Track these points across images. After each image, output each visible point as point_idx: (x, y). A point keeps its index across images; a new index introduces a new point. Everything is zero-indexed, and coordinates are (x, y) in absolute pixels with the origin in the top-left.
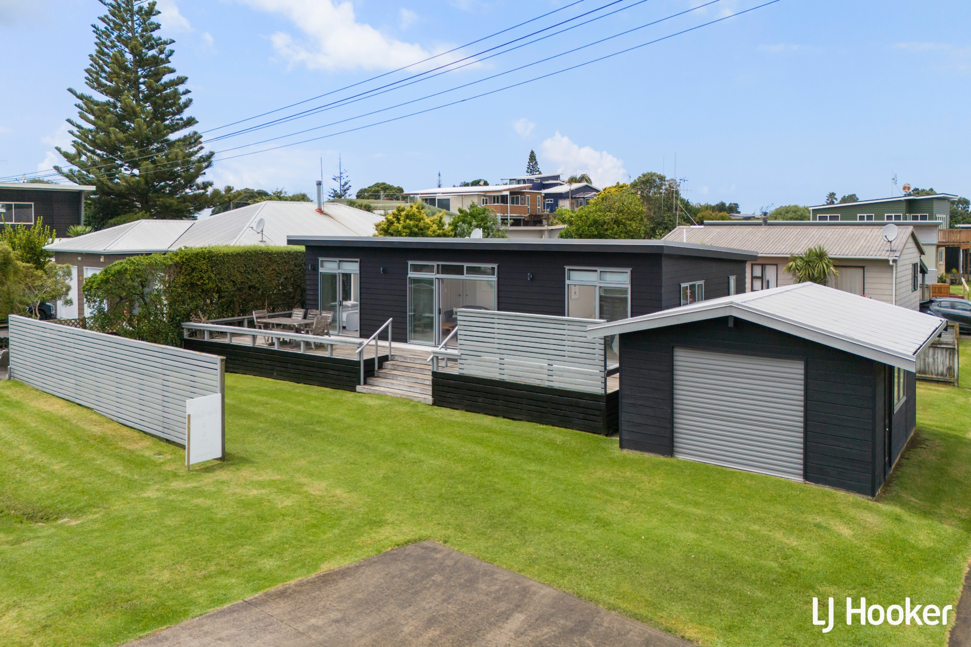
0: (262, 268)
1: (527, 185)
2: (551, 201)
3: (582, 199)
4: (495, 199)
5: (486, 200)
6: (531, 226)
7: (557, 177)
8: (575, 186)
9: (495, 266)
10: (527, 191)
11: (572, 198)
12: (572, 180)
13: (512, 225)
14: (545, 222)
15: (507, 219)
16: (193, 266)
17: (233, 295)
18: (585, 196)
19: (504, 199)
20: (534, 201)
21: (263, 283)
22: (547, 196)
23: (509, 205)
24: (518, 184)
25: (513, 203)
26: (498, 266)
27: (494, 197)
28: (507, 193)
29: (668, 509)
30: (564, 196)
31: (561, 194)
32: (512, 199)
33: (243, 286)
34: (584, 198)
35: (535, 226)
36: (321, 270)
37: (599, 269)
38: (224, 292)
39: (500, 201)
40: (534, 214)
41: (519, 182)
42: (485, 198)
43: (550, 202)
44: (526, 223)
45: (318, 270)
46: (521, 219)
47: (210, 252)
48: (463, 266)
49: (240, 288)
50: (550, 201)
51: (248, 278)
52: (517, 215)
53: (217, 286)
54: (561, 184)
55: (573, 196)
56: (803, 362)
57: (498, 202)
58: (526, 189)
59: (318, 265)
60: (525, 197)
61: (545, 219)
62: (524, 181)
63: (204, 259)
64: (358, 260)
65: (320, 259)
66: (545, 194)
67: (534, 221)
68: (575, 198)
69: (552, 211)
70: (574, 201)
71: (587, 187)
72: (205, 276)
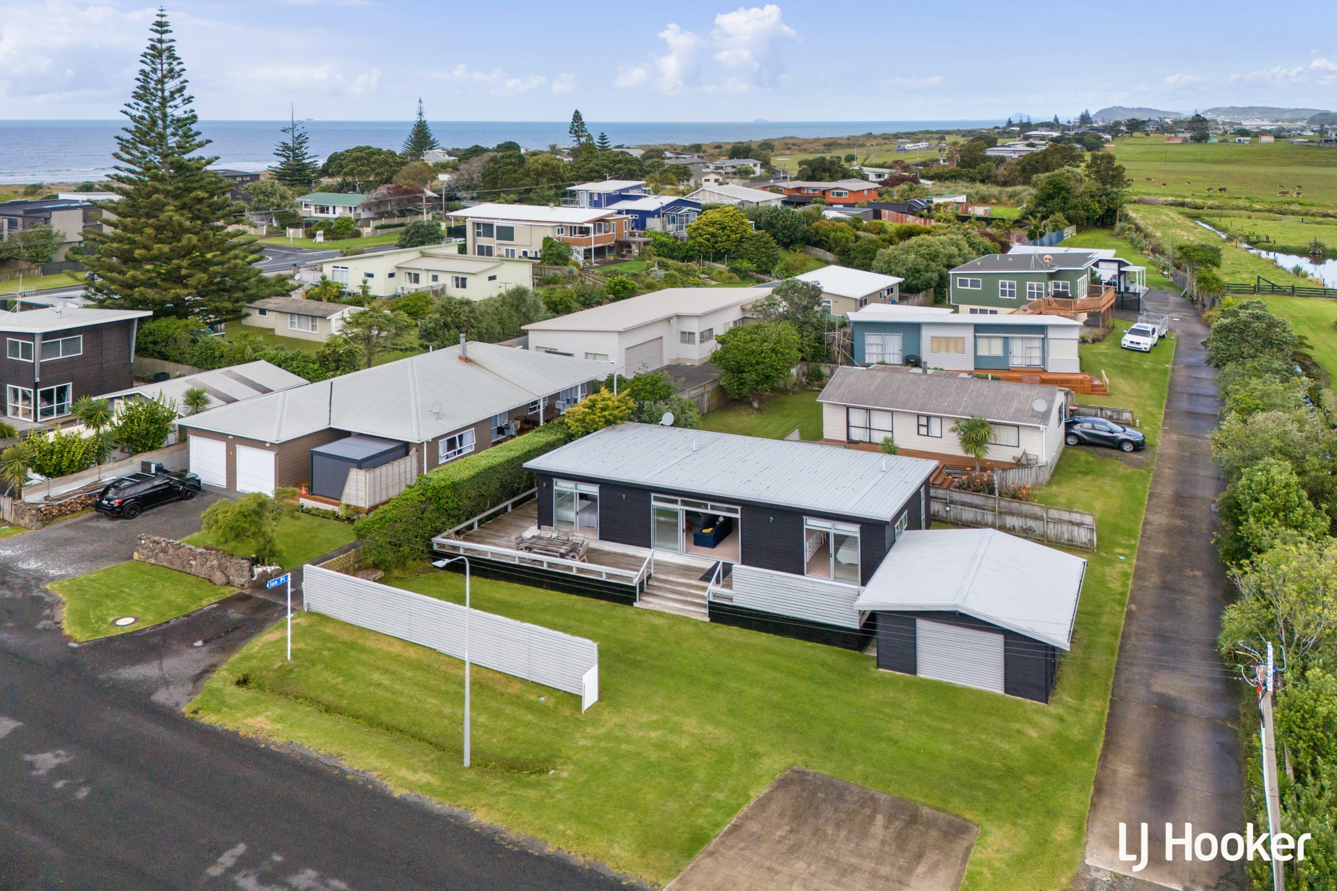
2: (636, 216)
9: (739, 508)
20: (620, 226)
27: (571, 227)
29: (929, 726)
37: (833, 522)
40: (621, 239)
42: (560, 229)
43: (634, 218)
46: (605, 247)
48: (707, 504)
52: (602, 244)
60: (609, 224)
64: (597, 485)
65: (555, 479)
71: (680, 202)
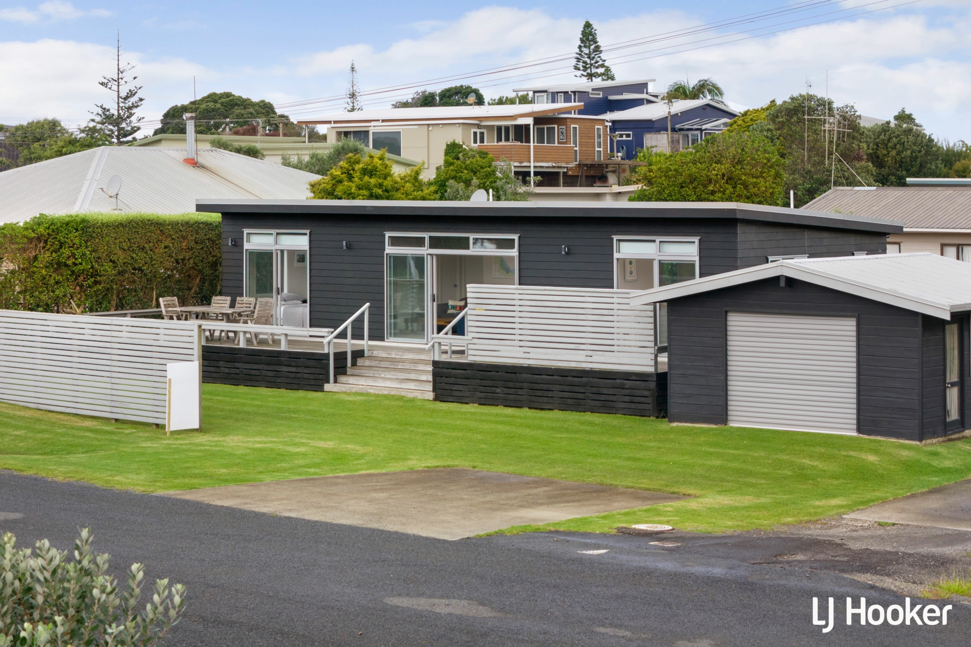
0: (151, 244)
1: (572, 104)
2: (628, 136)
3: (698, 132)
4: (502, 132)
5: (482, 134)
6: (581, 186)
7: (641, 87)
8: (681, 105)
9: (515, 237)
10: (573, 116)
11: (673, 130)
12: (679, 92)
13: (539, 184)
14: (612, 178)
15: (528, 174)
16: (63, 240)
17: (112, 281)
18: (704, 127)
19: (521, 133)
20: (588, 136)
21: (153, 265)
22: (617, 125)
23: (532, 144)
24: (553, 101)
25: (541, 140)
26: (520, 238)
27: (499, 128)
28: (529, 121)
30: (656, 125)
31: (649, 122)
32: (540, 133)
33: (125, 268)
34: (701, 130)
35: (592, 186)
36: (246, 246)
37: (658, 239)
38: (100, 276)
39: (511, 136)
40: (589, 162)
41: (554, 96)
42: (478, 131)
43: (624, 138)
44: (571, 180)
45: (243, 246)
46: (558, 173)
47: (83, 221)
48: (468, 238)
49: (122, 271)
50: (625, 136)
51: (132, 258)
52: (550, 164)
53: (92, 267)
54: (649, 102)
55: (677, 126)
56: (855, 319)
57: (507, 139)
58: (570, 113)
59: (243, 239)
60: (568, 129)
61: (614, 172)
62: (567, 96)
63: (77, 230)
64: (308, 232)
65: (246, 231)
66: (614, 122)
67: (587, 177)
68: (681, 130)
69: (629, 156)
70: (679, 136)
71: (708, 108)
72: (78, 253)
